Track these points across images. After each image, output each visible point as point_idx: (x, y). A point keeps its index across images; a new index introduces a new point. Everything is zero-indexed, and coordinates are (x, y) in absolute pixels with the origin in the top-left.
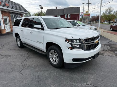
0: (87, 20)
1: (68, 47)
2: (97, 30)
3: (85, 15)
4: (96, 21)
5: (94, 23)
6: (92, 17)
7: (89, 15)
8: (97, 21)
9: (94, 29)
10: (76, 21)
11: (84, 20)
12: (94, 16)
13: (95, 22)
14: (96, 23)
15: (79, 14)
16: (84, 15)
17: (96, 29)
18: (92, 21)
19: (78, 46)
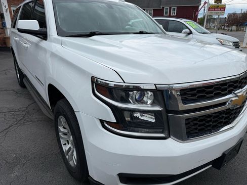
0: (216, 23)
1: (102, 122)
2: (240, 48)
3: (211, 8)
4: (237, 26)
5: (231, 31)
6: (230, 15)
7: (224, 8)
8: (240, 25)
9: (231, 44)
10: (183, 21)
11: (210, 23)
12: (234, 14)
13: (234, 28)
14: (237, 30)
15: (198, 6)
16: (209, 8)
17: (236, 45)
18: (228, 26)
19: (152, 119)
